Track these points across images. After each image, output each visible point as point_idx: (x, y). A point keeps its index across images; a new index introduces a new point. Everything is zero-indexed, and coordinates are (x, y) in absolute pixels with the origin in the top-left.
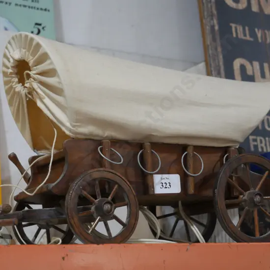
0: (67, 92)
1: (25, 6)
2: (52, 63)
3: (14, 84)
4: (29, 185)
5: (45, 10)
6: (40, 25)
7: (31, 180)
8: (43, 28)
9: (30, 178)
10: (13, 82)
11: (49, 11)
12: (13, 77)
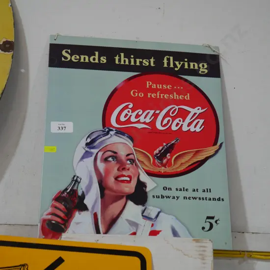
1: (195, 198)
5: (219, 199)
6: (212, 218)
8: (216, 222)
11: (223, 200)
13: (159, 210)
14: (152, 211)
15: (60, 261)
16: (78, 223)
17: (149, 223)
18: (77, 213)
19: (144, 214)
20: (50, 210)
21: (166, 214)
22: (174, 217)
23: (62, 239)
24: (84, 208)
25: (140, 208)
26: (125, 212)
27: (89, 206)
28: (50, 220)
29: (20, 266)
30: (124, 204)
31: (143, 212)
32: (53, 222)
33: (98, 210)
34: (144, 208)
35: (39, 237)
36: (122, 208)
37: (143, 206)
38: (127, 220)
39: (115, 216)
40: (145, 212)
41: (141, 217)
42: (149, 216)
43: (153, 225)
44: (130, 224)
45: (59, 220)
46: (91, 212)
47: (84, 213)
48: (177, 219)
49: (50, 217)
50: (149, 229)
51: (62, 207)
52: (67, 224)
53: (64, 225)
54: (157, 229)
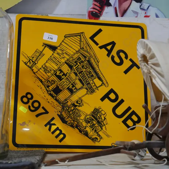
0: (166, 77)
2: (157, 60)
3: (142, 66)
4: (154, 122)
7: (155, 120)
9: (154, 119)
10: (142, 65)
12: (142, 63)
13: (149, 5)
14: (145, 6)
15: (100, 31)
16: (106, 13)
17: (144, 12)
18: (106, 8)
19: (141, 7)
20: (92, 6)
21: (153, 7)
22: (157, 9)
23: (100, 20)
24: (110, 5)
25: (139, 4)
26: (131, 6)
27: (112, 4)
28: (92, 12)
29: (80, 33)
30: (130, 3)
31: (140, 6)
32: (94, 12)
33: (117, 6)
34: (141, 4)
35: (87, 19)
36: (129, 5)
37: (141, 3)
38: (132, 11)
39: (125, 9)
40: (142, 6)
41: (140, 9)
42: (144, 8)
43: (145, 13)
44: (133, 13)
45: (97, 11)
46: (114, 7)
47: (110, 8)
48: (158, 9)
49: (92, 10)
50: (144, 15)
51: (98, 4)
52: (101, 13)
53: (100, 14)
54: (148, 15)
